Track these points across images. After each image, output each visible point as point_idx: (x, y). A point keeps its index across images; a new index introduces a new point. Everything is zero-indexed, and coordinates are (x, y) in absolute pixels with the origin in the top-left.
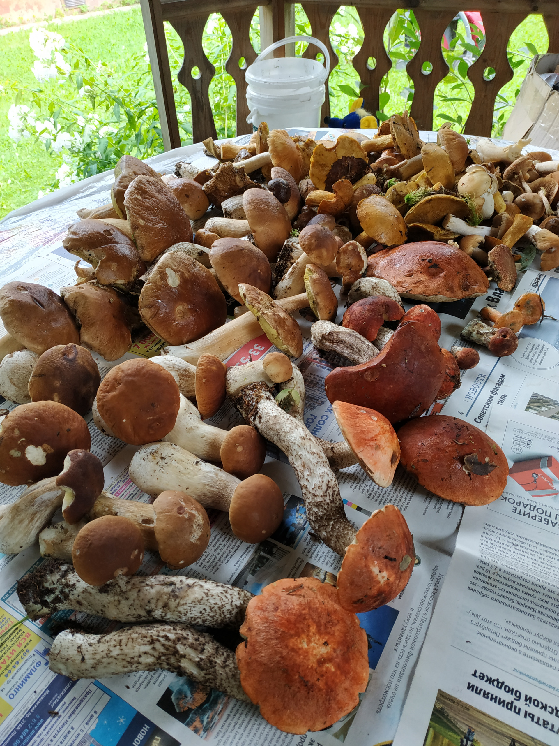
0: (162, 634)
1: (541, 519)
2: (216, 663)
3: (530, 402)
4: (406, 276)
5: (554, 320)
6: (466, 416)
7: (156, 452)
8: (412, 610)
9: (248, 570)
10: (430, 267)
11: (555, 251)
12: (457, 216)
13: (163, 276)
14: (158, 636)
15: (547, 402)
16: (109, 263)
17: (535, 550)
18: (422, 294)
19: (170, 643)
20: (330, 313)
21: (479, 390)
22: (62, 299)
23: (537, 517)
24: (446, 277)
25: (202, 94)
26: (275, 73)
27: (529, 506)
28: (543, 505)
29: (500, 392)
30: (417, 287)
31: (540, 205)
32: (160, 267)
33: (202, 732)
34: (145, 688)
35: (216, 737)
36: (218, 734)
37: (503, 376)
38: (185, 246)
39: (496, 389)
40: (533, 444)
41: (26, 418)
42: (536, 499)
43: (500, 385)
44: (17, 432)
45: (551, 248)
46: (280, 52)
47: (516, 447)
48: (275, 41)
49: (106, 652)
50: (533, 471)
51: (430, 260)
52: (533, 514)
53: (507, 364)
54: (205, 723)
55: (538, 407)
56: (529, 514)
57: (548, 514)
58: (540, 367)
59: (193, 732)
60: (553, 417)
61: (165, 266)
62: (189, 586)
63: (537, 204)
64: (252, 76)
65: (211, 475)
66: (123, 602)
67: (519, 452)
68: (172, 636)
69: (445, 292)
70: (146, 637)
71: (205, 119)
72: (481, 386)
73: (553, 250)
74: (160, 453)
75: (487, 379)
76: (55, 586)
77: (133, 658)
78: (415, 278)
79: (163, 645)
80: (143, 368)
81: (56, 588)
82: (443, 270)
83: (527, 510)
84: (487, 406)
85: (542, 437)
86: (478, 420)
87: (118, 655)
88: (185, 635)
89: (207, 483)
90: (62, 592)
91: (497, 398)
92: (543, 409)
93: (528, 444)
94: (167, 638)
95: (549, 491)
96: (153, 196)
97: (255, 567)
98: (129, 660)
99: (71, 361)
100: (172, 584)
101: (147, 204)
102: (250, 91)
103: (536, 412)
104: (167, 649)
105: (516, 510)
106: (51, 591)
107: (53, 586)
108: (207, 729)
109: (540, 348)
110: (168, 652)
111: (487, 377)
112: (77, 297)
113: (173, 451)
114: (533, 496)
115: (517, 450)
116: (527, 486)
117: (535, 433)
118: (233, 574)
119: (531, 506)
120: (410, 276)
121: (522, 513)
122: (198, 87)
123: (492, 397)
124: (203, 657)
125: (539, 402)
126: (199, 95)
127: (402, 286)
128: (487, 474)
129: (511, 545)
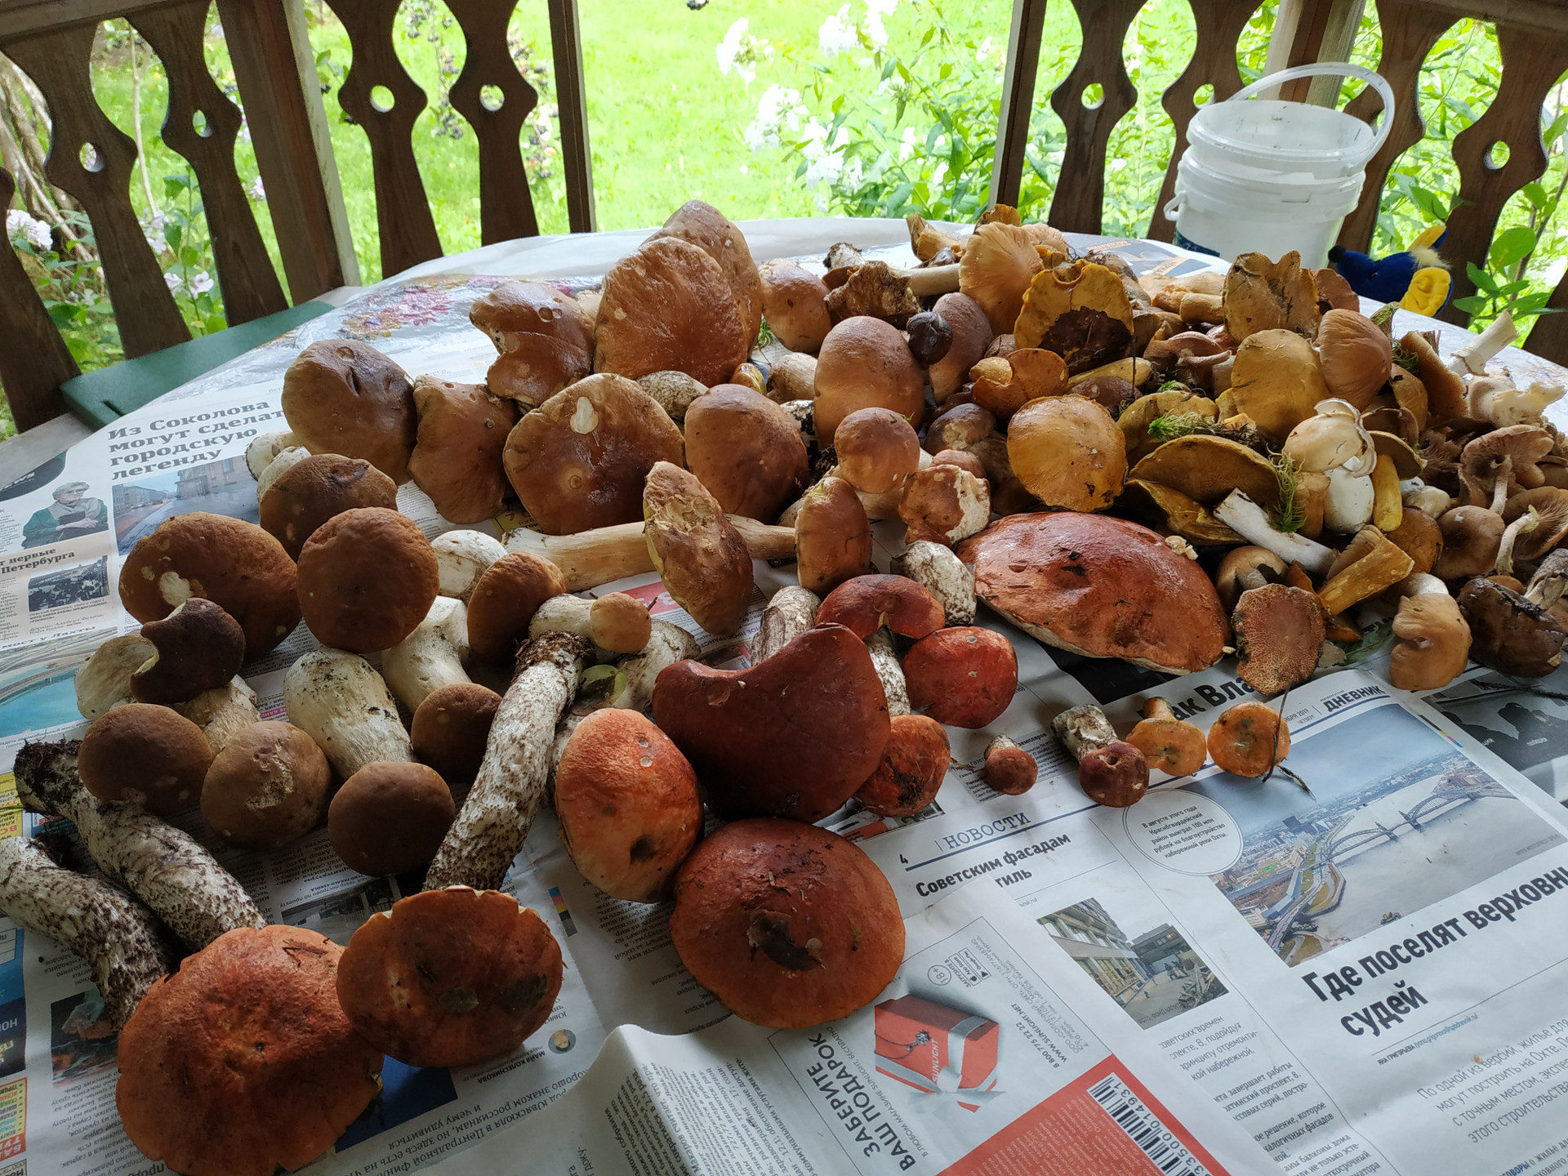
0: (107, 905)
1: (847, 1115)
2: (132, 986)
3: (1067, 912)
4: (1011, 568)
5: (1305, 789)
6: (908, 870)
7: (328, 664)
8: (477, 1108)
9: (322, 906)
10: (1065, 569)
11: (1426, 649)
12: (1253, 498)
13: (568, 408)
14: (100, 905)
15: (1103, 929)
16: (516, 362)
17: (779, 1154)
18: (1012, 612)
19: (104, 924)
20: (821, 579)
21: (986, 838)
22: (410, 391)
23: (845, 1107)
24: (1085, 601)
25: (1093, 140)
26: (1270, 130)
27: (850, 1079)
28: (879, 1093)
29: (1022, 865)
30: (1011, 595)
31: (1490, 544)
32: (571, 393)
33: (60, 1073)
34: (59, 975)
35: (68, 1091)
36: (74, 1089)
37: (1065, 838)
38: (676, 379)
39: (1023, 854)
40: (983, 984)
41: (189, 530)
42: (880, 1078)
43: (1037, 850)
44: (167, 544)
45: (1423, 640)
46: (1295, 91)
47: (941, 970)
48: (1293, 63)
49: (32, 887)
50: (927, 1028)
51: (1074, 554)
52: (842, 1096)
53: (1097, 825)
54: (75, 1065)
55: (1074, 928)
56: (835, 1092)
57: (869, 1114)
58: (1167, 862)
59: (51, 1065)
60: (1083, 961)
61: (581, 393)
62: (189, 864)
63: (1486, 538)
64: (1200, 129)
65: (373, 736)
66: (107, 838)
67: (938, 981)
68: (115, 916)
69: (1063, 627)
70: (86, 897)
71: (1084, 190)
72: (997, 834)
73: (1424, 644)
74: (332, 667)
75: (1025, 830)
76: (63, 774)
77: (53, 915)
78: (1019, 579)
79: (96, 921)
80: (380, 525)
81: (61, 778)
82: (1088, 584)
83: (838, 1084)
84: (969, 874)
85: (1017, 981)
86: (925, 889)
87: (41, 899)
88: (131, 926)
89: (357, 743)
90: (66, 786)
91: (1007, 869)
92: (1080, 937)
93: (974, 979)
94: (107, 912)
95: (923, 1080)
96: (670, 278)
97: (335, 909)
98: (48, 914)
99: (339, 484)
100: (175, 848)
101: (648, 288)
102: (1189, 159)
103: (1058, 935)
104: (97, 929)
105: (816, 1071)
106: (54, 777)
107: (60, 772)
108: (69, 1074)
109: (1206, 827)
110: (94, 935)
111: (1029, 825)
112: (430, 397)
113: (352, 673)
114: (878, 1069)
115: (940, 976)
116: (886, 1047)
117: (1010, 967)
118: (298, 899)
119: (854, 1080)
120: (1018, 570)
121: (822, 1083)
122: (1089, 126)
123: (997, 862)
124: (125, 968)
125: (1084, 921)
126: (1087, 141)
127: (989, 585)
128: (794, 970)
129: (744, 1116)
